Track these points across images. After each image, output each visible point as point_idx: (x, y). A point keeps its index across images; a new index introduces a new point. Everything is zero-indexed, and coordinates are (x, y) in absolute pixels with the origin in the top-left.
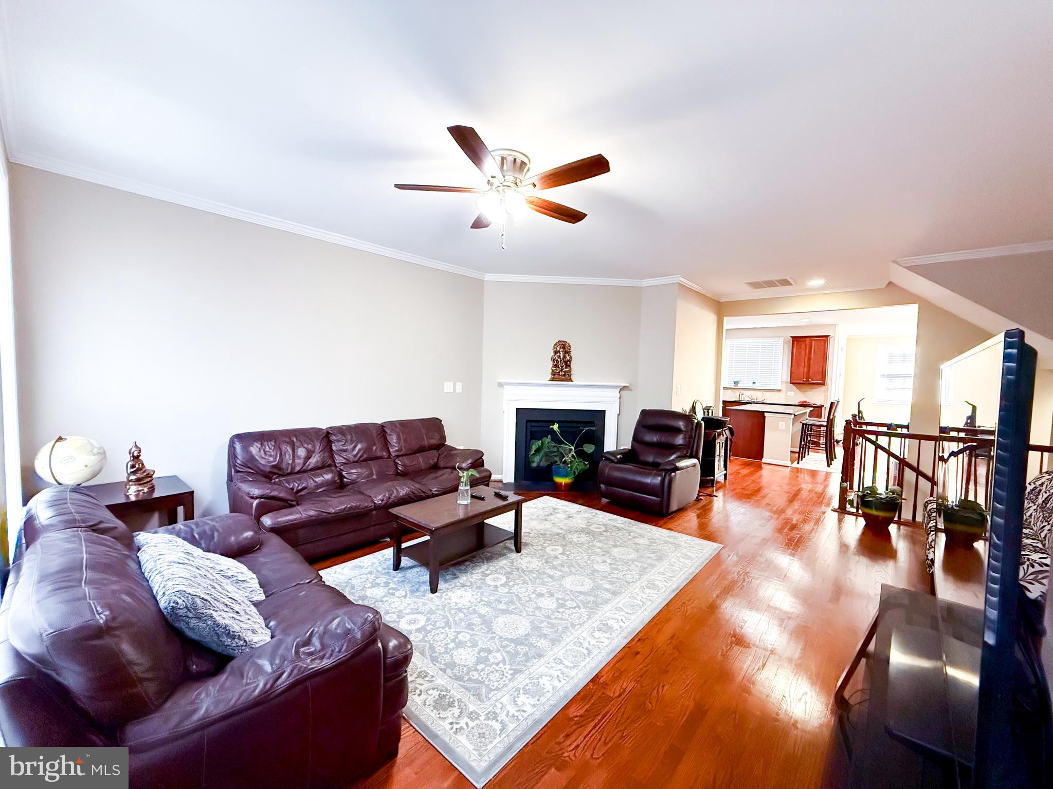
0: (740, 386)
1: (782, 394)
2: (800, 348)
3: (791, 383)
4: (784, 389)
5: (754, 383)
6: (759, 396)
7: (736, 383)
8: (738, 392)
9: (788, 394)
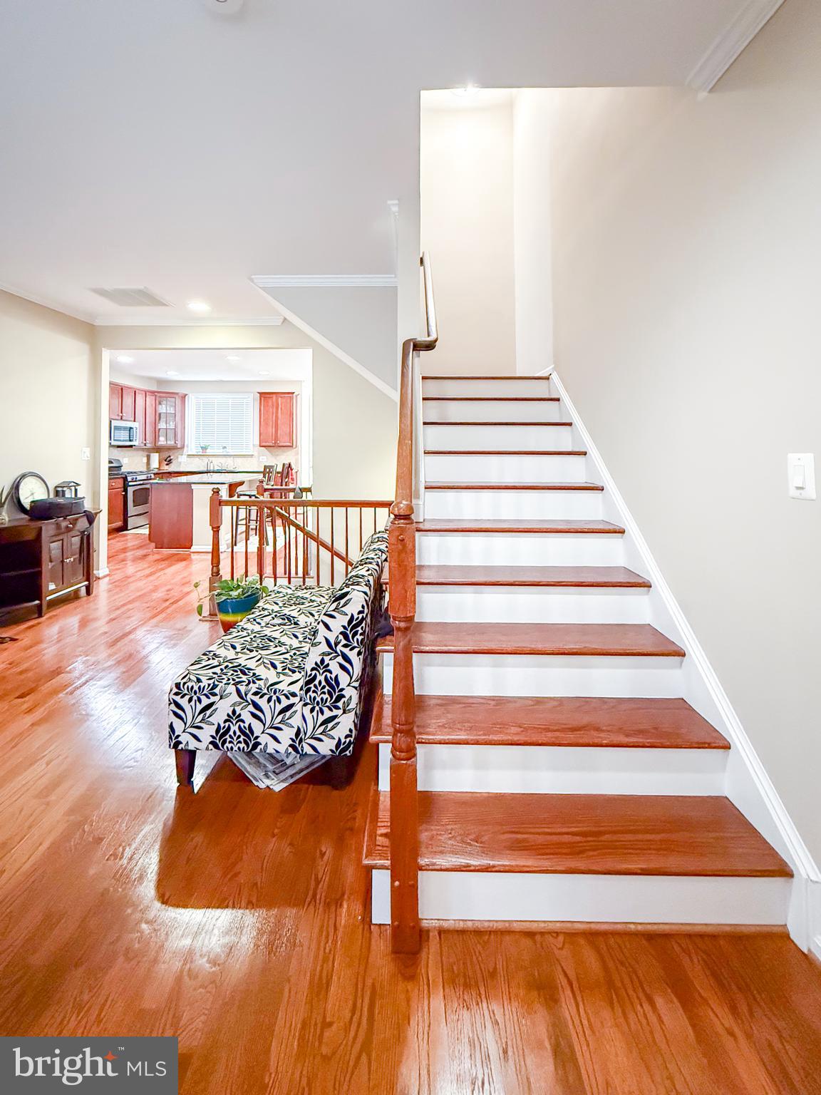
0: (209, 451)
1: (254, 460)
2: (268, 406)
3: (261, 446)
4: (256, 454)
5: (225, 447)
6: (229, 464)
7: (204, 448)
8: (206, 460)
9: (261, 460)
